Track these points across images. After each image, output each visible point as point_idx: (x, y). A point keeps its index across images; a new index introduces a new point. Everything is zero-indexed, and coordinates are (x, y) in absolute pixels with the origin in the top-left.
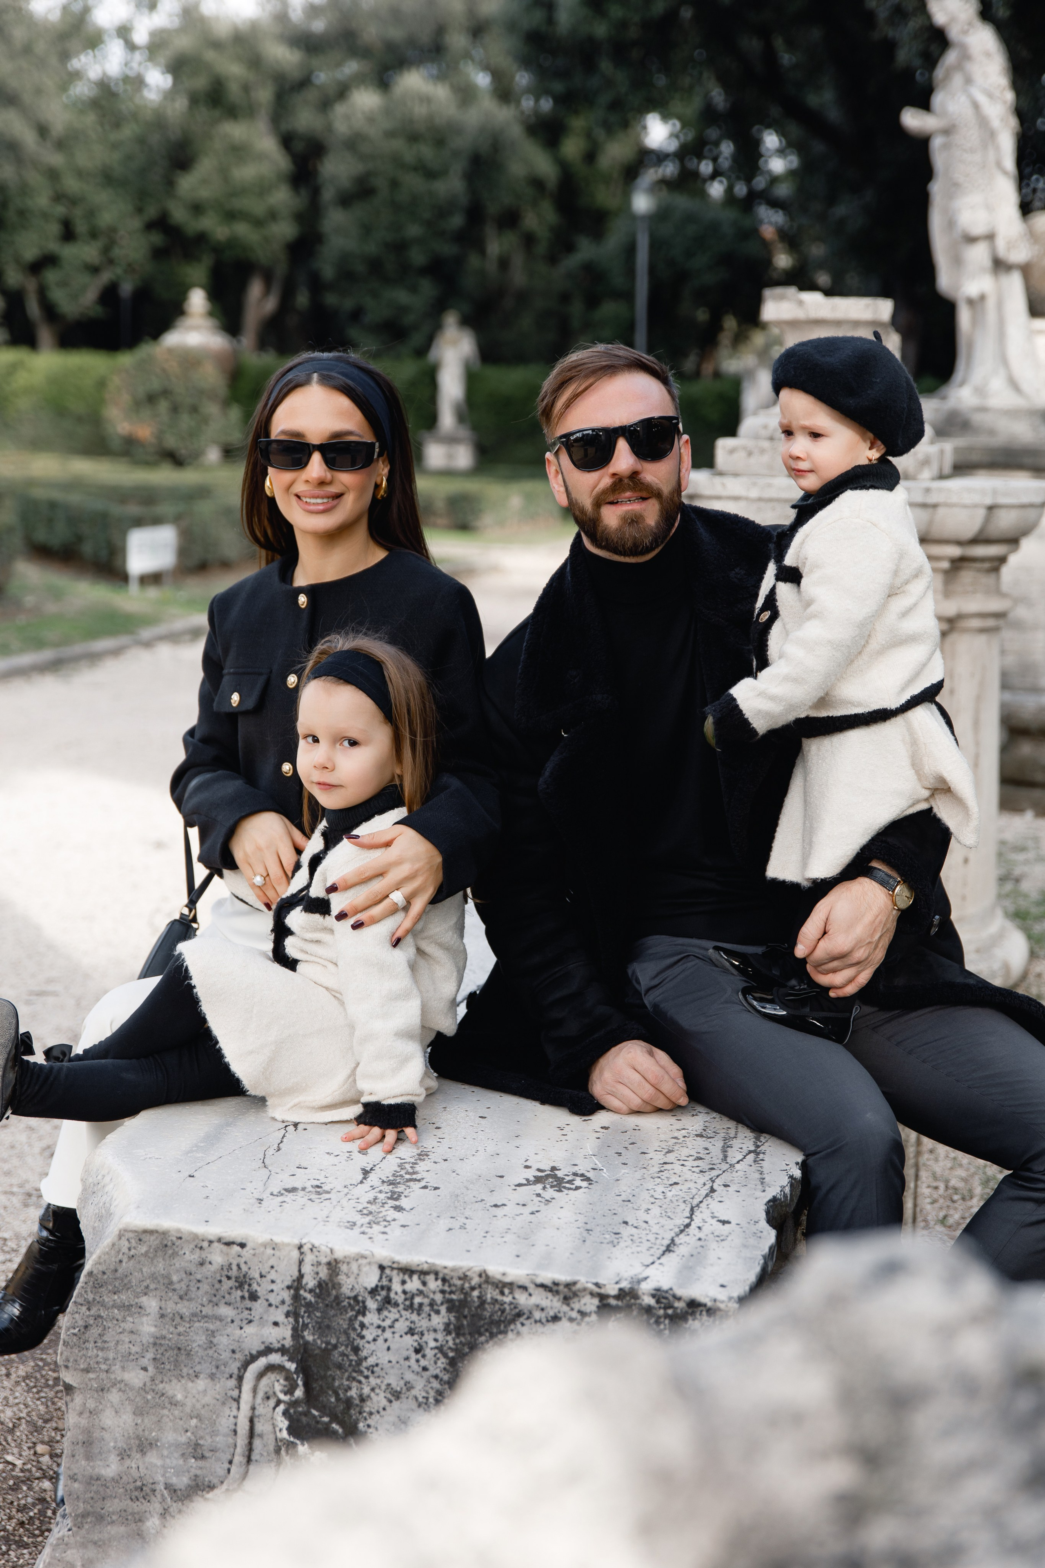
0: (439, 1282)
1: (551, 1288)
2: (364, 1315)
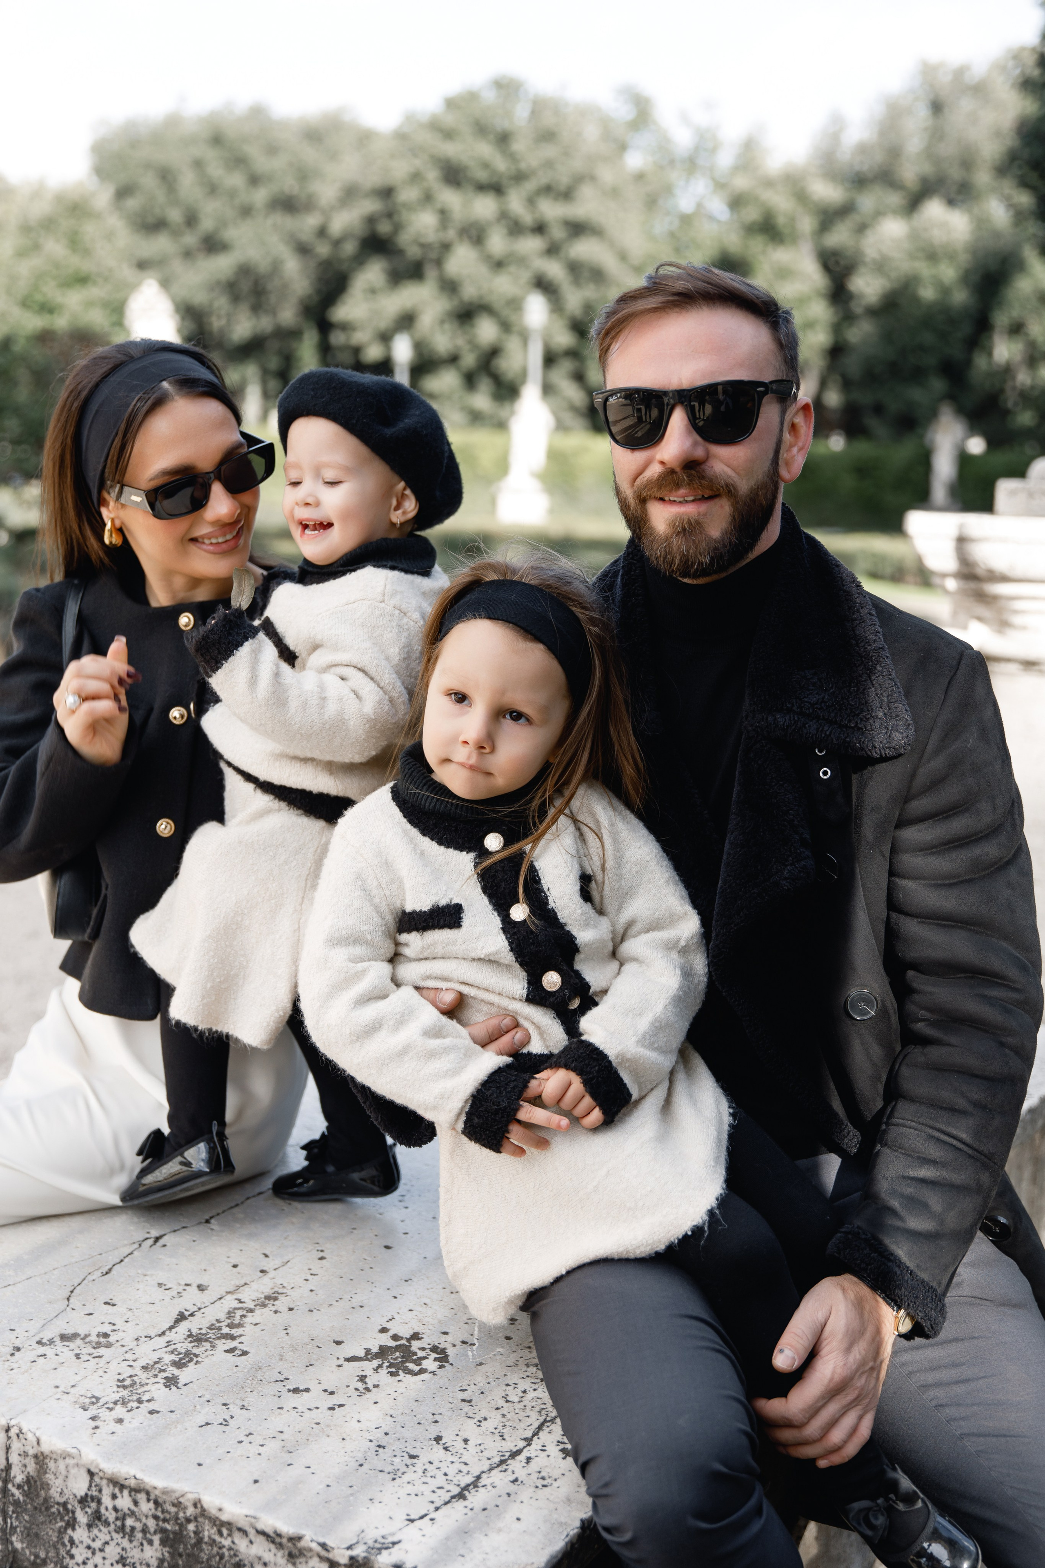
0: (151, 1505)
1: (273, 1538)
2: (74, 1529)
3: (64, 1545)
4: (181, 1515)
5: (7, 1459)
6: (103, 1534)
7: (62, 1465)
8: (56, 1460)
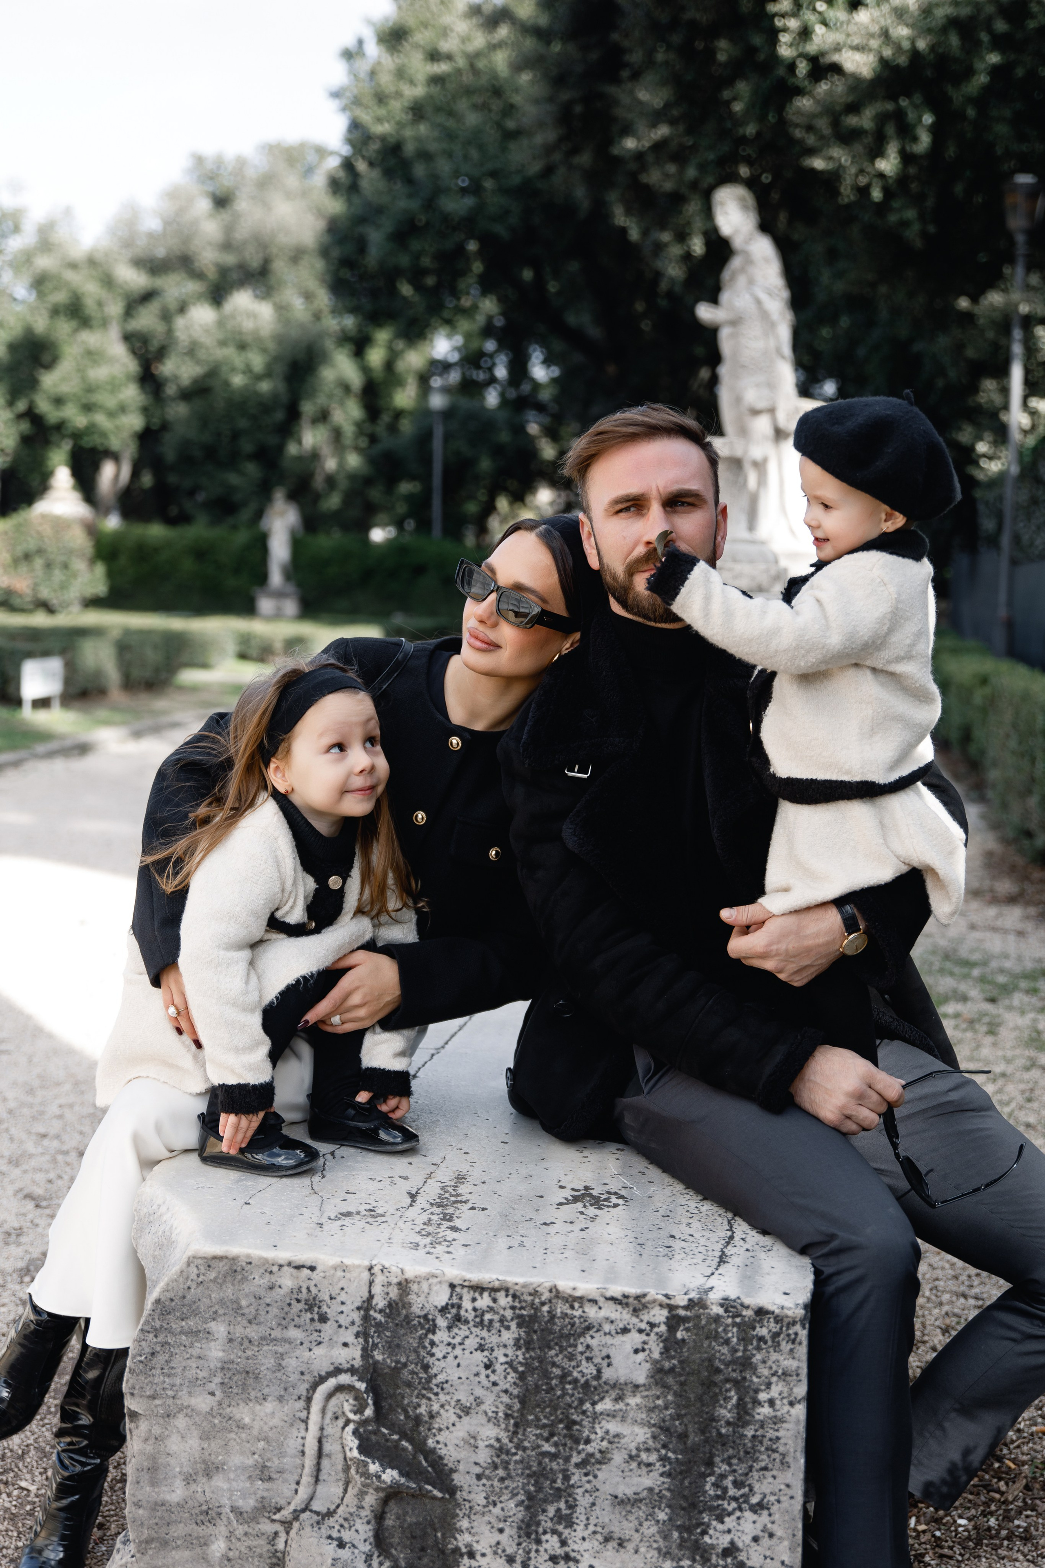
0: (510, 1299)
1: (621, 1301)
2: (434, 1333)
3: (425, 1347)
4: (537, 1301)
5: (370, 1292)
6: (462, 1331)
7: (425, 1286)
8: (419, 1283)
